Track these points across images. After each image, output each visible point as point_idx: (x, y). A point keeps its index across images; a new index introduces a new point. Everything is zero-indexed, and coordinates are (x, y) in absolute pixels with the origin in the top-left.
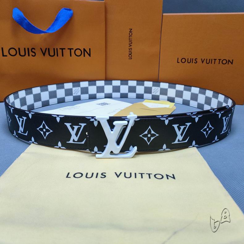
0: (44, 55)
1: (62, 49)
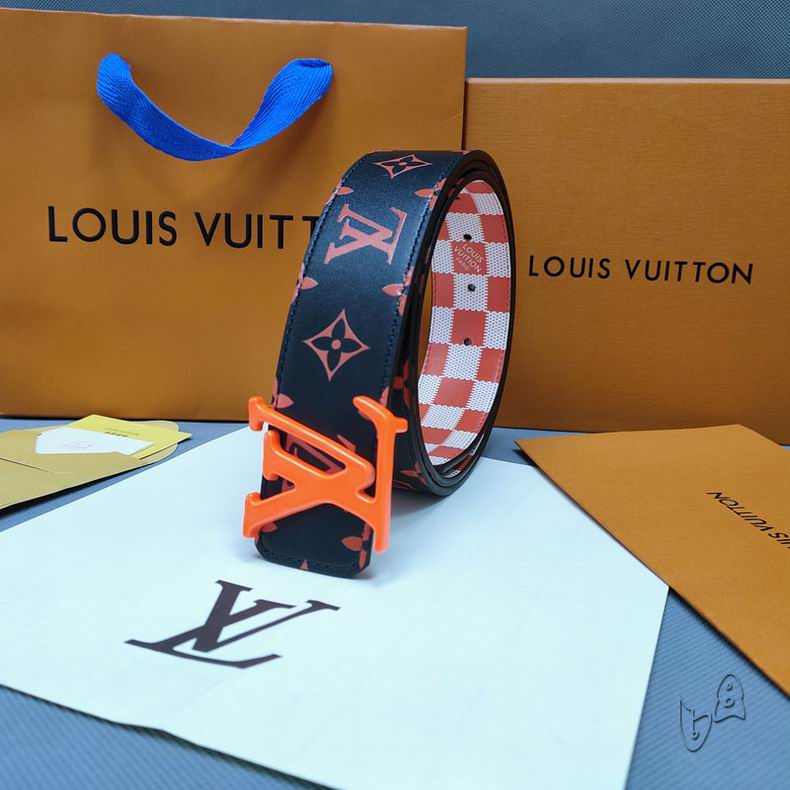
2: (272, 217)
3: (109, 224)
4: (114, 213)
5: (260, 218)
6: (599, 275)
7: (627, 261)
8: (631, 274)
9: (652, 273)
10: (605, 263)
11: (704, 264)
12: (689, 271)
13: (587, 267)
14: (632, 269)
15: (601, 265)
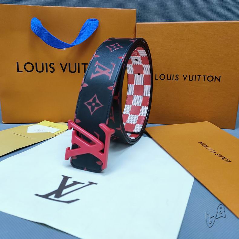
2: (82, 64)
3: (35, 67)
4: (36, 64)
5: (79, 64)
6: (175, 79)
7: (184, 75)
8: (185, 79)
9: (191, 79)
10: (177, 76)
11: (206, 76)
12: (202, 78)
13: (172, 77)
14: (185, 77)
15: (176, 77)
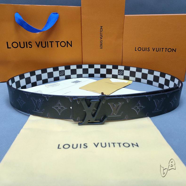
0: (38, 46)
1: (51, 42)
